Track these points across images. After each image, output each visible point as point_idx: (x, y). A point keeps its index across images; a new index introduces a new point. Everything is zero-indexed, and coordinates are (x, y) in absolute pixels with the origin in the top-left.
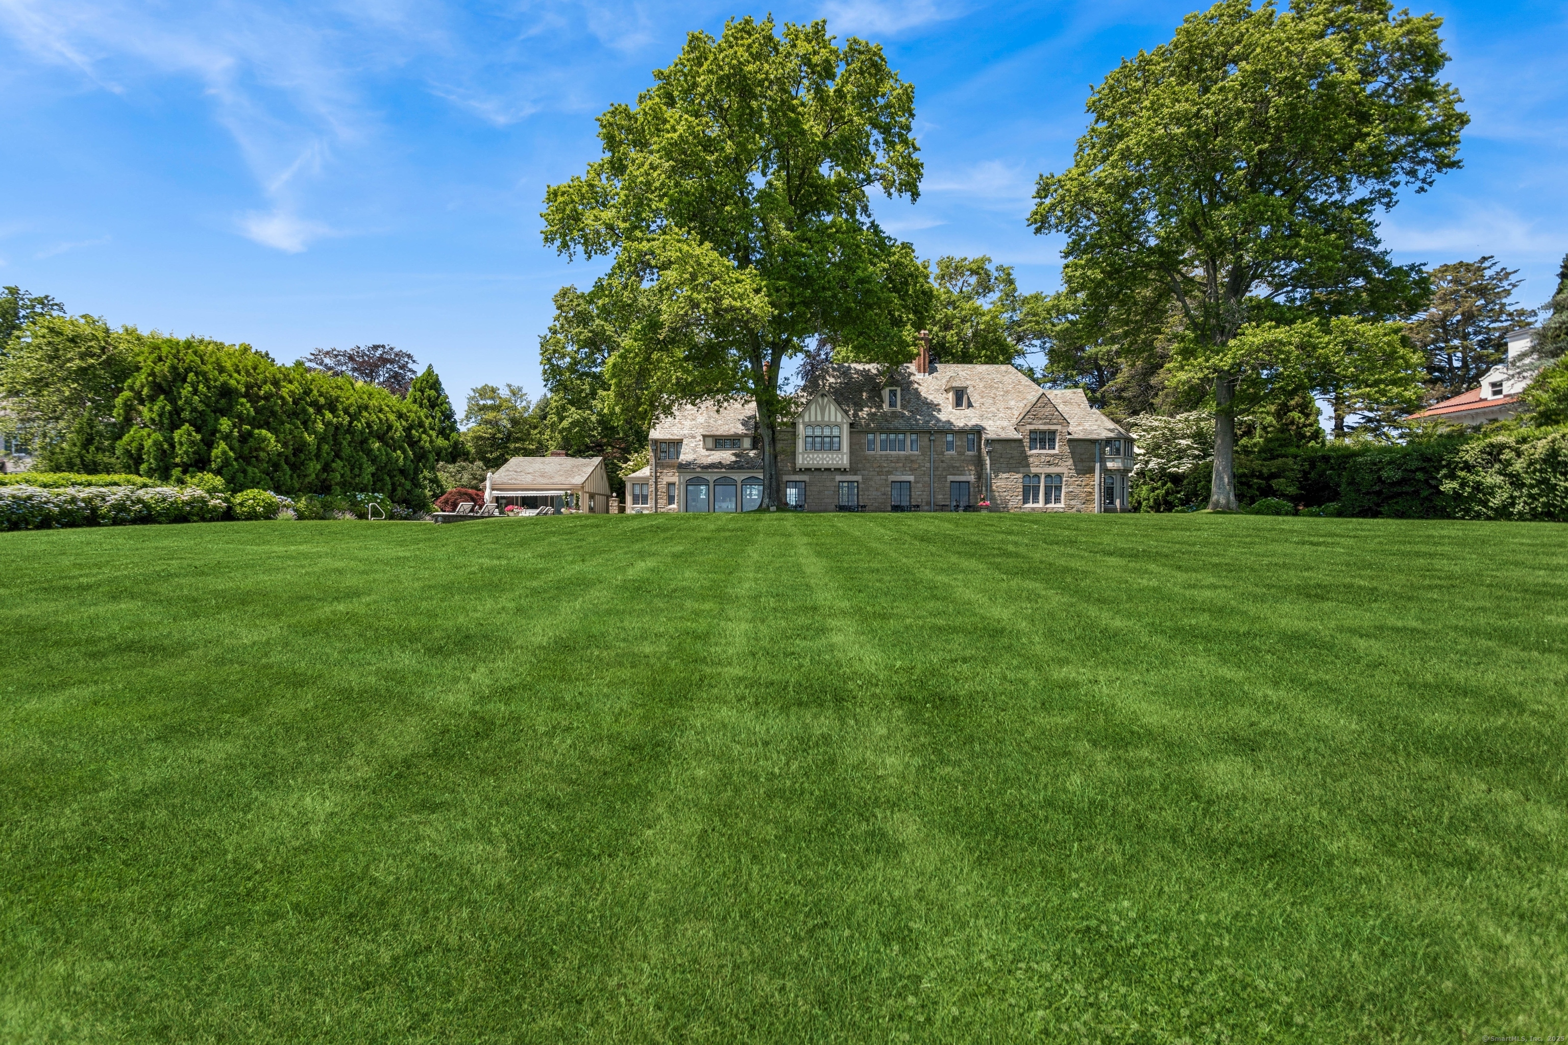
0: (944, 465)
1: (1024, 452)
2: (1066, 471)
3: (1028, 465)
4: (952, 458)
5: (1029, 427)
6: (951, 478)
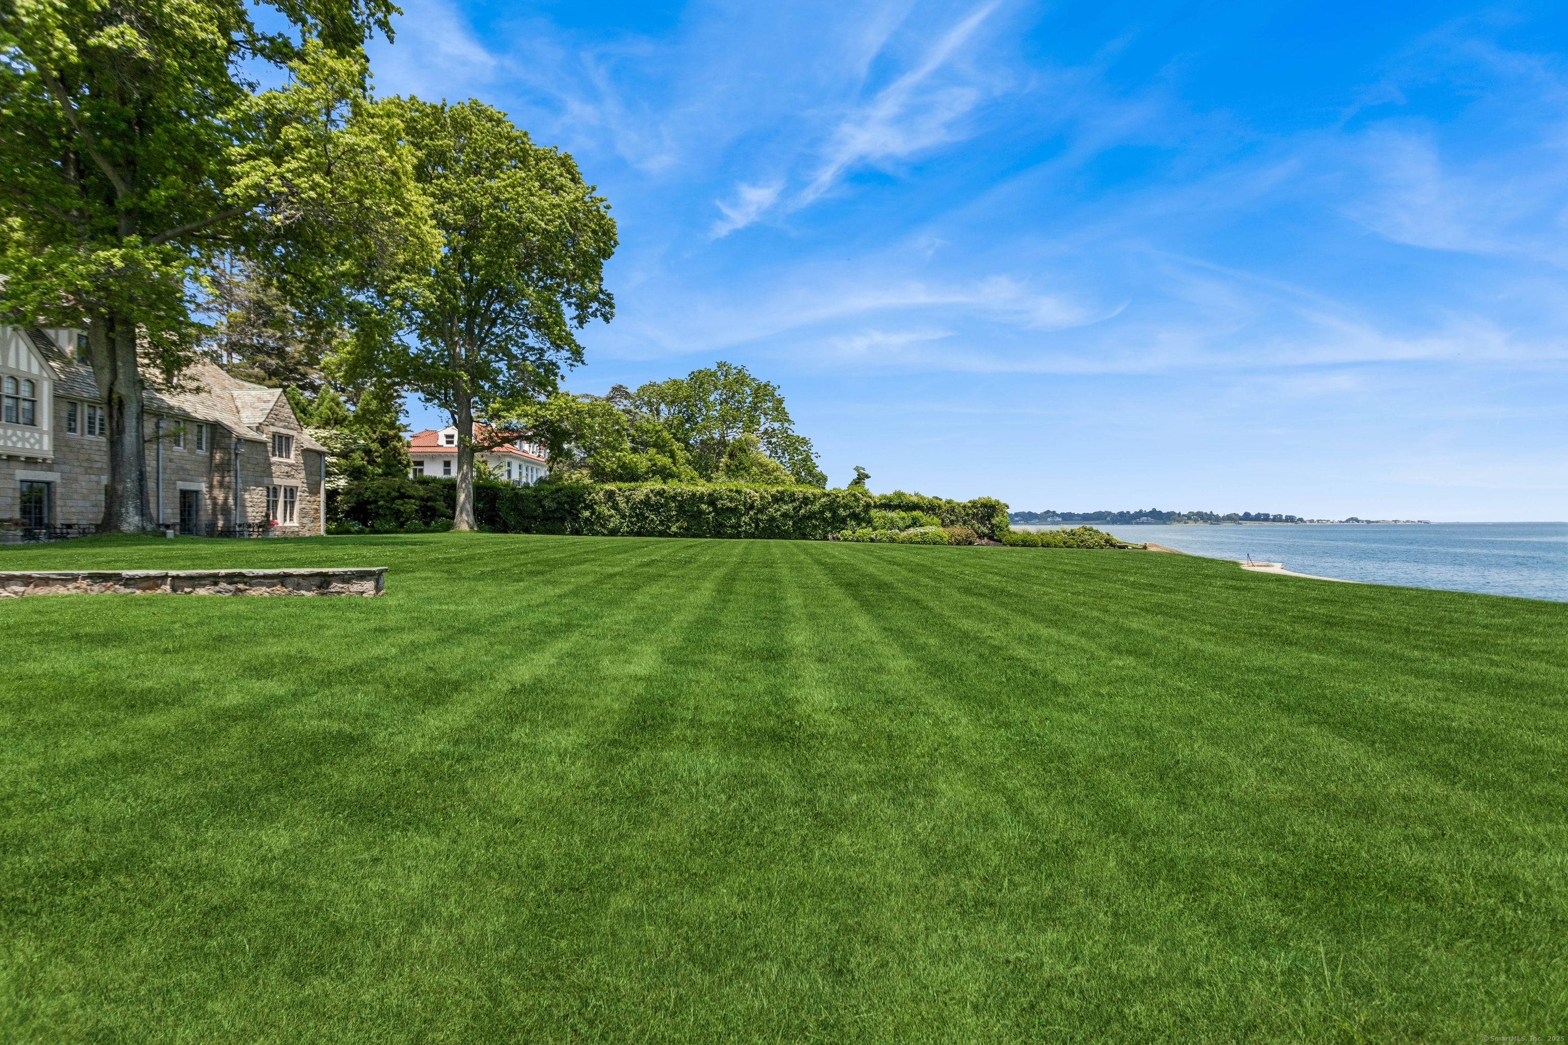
0: (173, 465)
1: (267, 458)
2: (300, 485)
3: (270, 475)
4: (182, 457)
5: (273, 429)
6: (181, 485)
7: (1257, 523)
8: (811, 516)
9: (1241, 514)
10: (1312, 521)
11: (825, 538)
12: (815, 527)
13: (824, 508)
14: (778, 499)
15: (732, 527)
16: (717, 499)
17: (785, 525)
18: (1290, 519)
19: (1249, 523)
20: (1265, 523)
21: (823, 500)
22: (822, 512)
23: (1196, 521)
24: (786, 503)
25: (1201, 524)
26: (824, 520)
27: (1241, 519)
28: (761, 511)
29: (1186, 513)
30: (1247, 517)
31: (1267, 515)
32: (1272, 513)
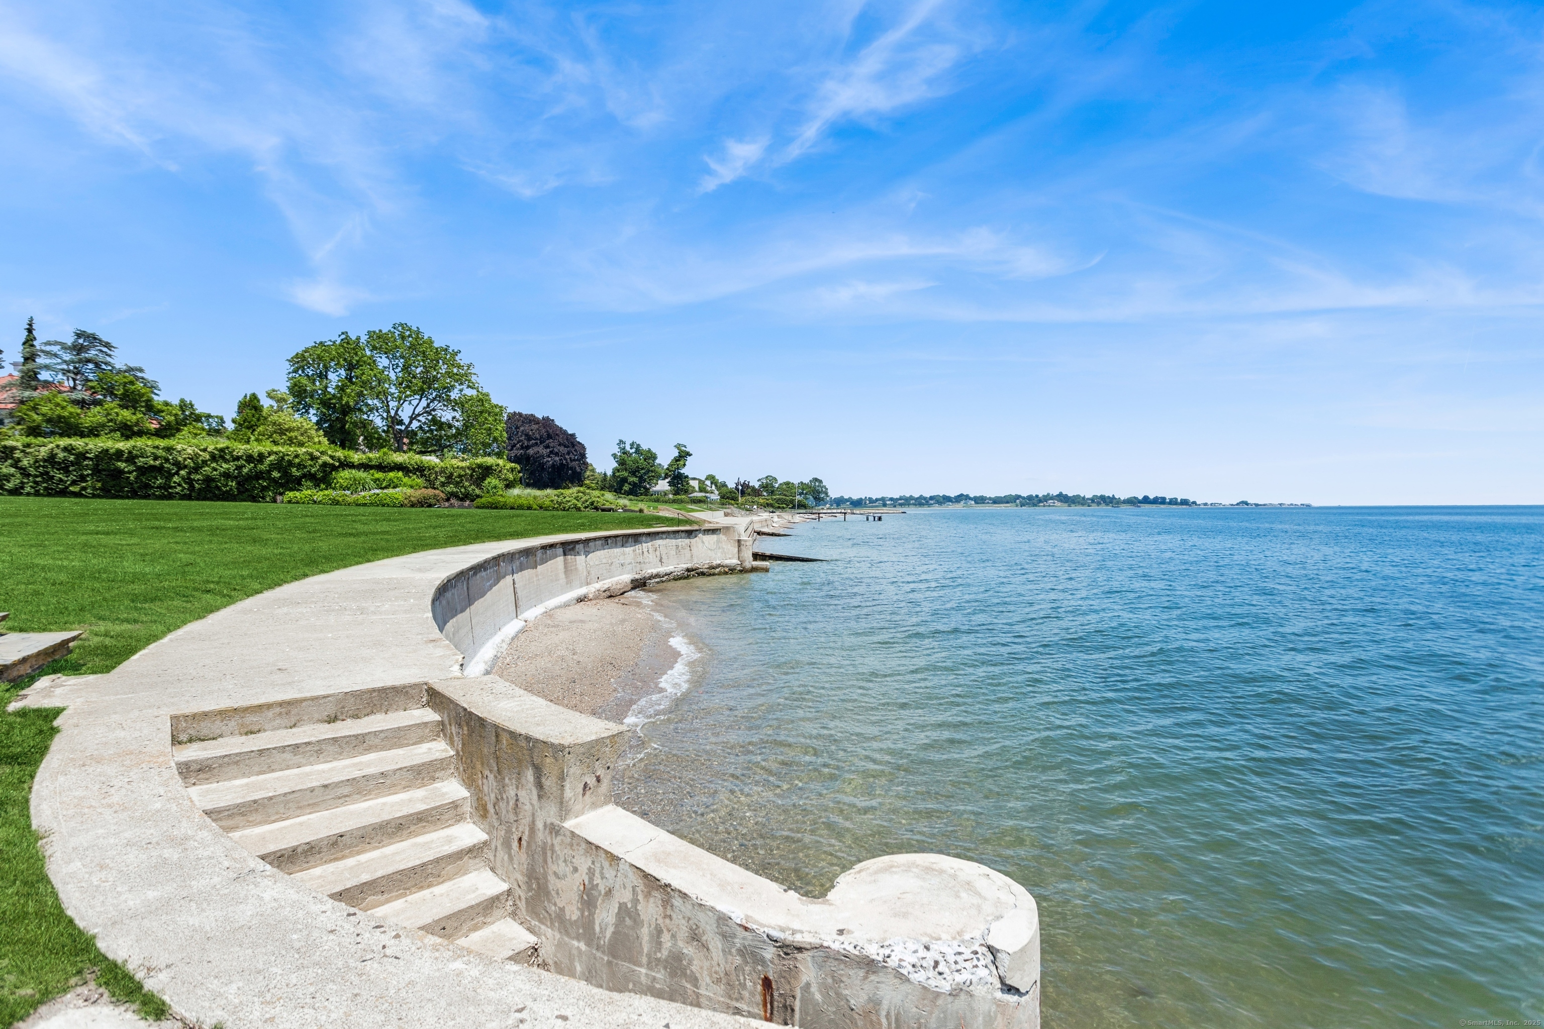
7: (1154, 506)
8: (259, 476)
9: (1140, 498)
10: (1206, 504)
11: (274, 501)
12: (264, 489)
13: (273, 466)
14: (220, 455)
15: (159, 487)
16: (137, 457)
17: (227, 485)
18: (1185, 502)
19: (1147, 506)
20: (1162, 506)
21: (272, 458)
22: (269, 472)
23: (1099, 504)
24: (226, 461)
25: (1103, 507)
26: (274, 480)
27: (1140, 502)
28: (197, 469)
29: (1090, 496)
30: (1146, 500)
31: (1164, 499)
32: (1168, 496)
